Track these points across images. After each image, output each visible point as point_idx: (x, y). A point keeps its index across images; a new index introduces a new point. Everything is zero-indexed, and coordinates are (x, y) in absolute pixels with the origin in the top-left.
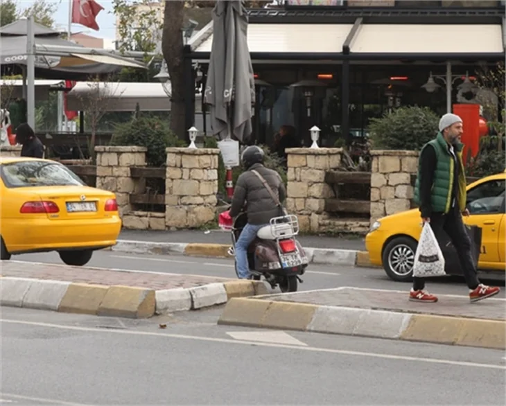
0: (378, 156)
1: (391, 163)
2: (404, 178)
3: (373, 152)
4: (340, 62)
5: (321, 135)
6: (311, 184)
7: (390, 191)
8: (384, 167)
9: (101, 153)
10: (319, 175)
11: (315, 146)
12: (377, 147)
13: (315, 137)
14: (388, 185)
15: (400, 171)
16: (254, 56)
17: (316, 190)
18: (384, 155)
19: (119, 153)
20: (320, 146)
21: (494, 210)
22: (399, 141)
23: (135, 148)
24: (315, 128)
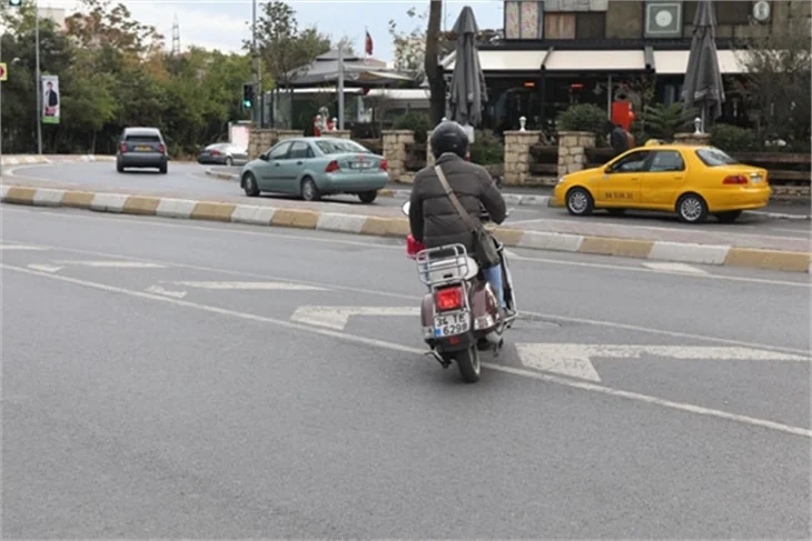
0: (563, 136)
1: (572, 140)
2: (580, 150)
3: (560, 133)
4: (539, 75)
5: (527, 122)
6: (520, 154)
7: (571, 159)
8: (567, 142)
9: (386, 134)
10: (525, 148)
11: (523, 130)
12: (563, 130)
13: (523, 124)
14: (569, 154)
15: (578, 145)
16: (485, 72)
17: (523, 158)
18: (568, 135)
19: (397, 135)
20: (526, 128)
21: (638, 170)
22: (578, 126)
23: (407, 131)
24: (523, 118)
